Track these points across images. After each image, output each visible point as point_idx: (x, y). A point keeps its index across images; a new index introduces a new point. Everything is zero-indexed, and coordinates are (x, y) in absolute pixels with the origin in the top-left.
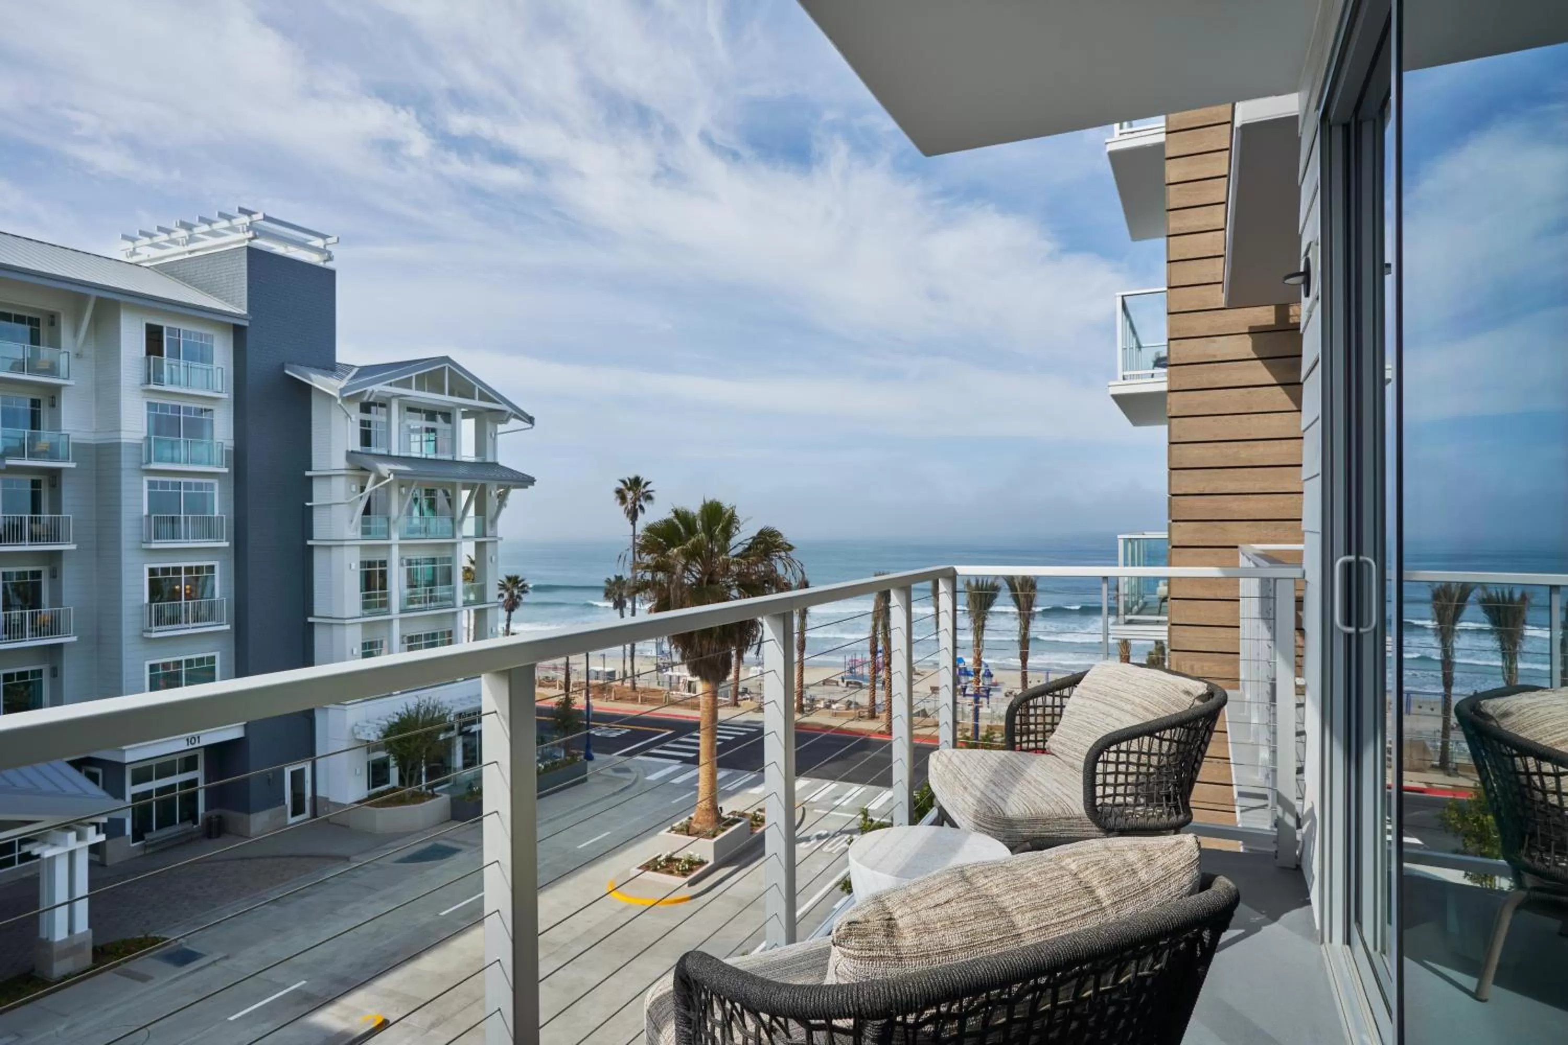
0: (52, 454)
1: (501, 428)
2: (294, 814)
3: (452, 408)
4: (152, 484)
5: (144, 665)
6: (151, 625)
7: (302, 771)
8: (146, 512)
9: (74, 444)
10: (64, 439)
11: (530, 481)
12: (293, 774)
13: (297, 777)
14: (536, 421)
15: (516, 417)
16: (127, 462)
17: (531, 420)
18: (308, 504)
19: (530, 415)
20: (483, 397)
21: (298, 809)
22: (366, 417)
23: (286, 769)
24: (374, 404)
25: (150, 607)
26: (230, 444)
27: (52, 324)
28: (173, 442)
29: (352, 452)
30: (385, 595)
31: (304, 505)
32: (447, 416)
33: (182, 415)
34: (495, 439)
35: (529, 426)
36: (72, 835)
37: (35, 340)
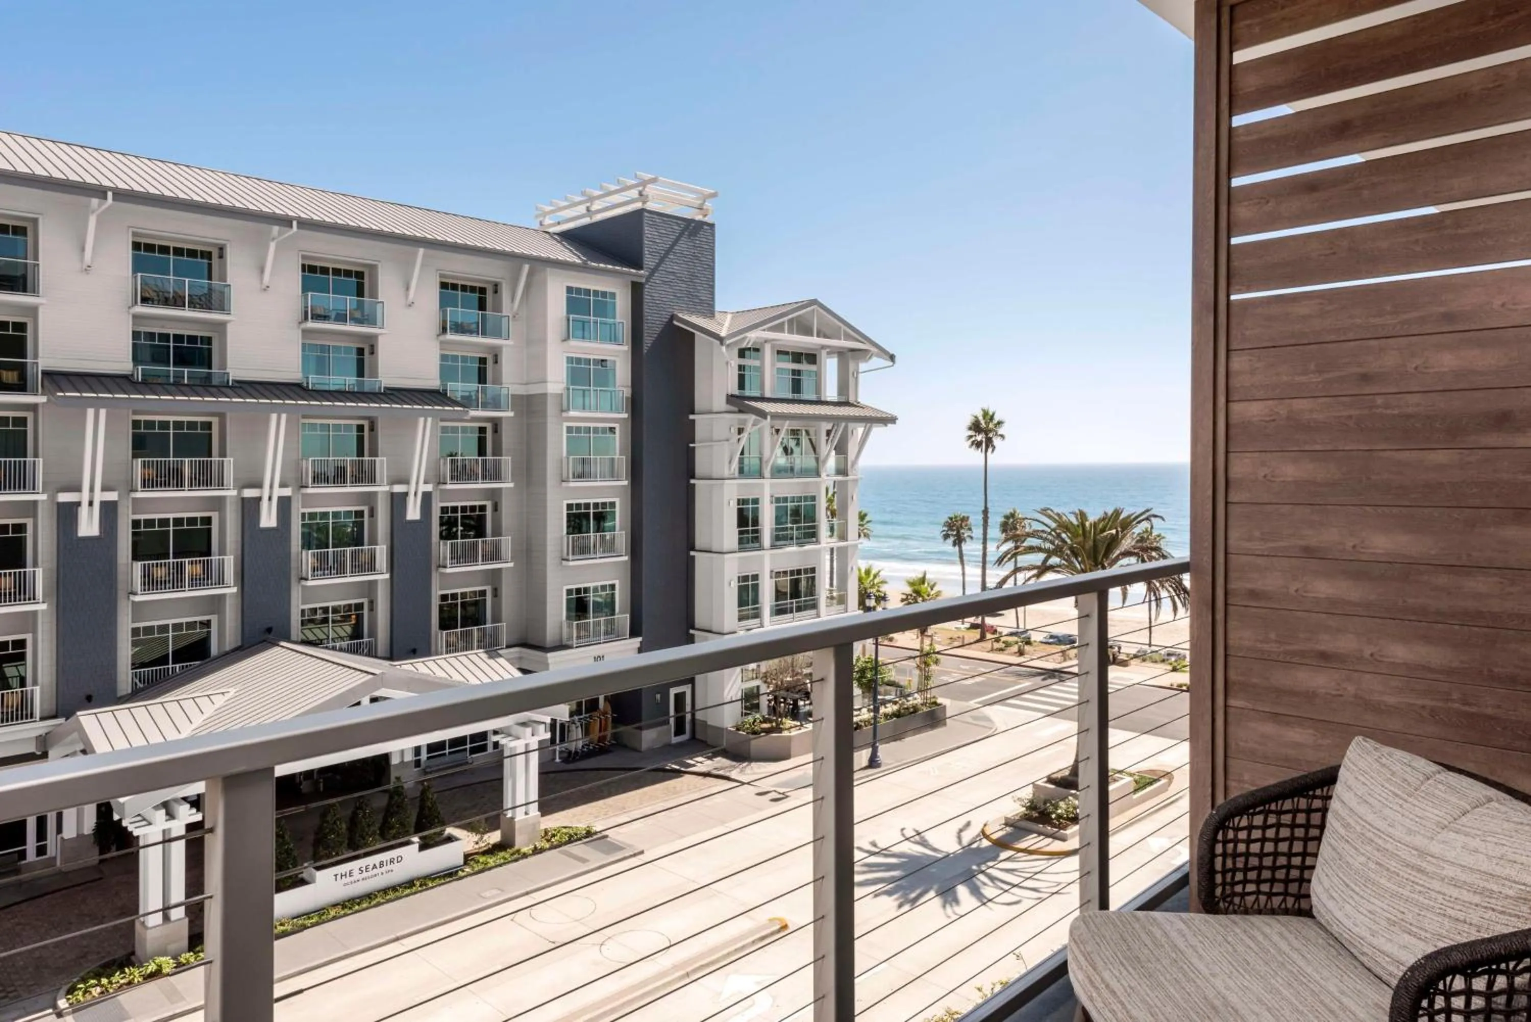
0: (496, 404)
1: (863, 366)
2: (676, 734)
3: (816, 350)
4: (569, 430)
5: (562, 590)
6: (568, 554)
7: (684, 693)
8: (565, 454)
9: (512, 395)
10: (504, 392)
11: (892, 420)
12: (676, 695)
13: (680, 698)
14: (897, 359)
15: (878, 356)
16: (551, 409)
17: (892, 358)
18: (691, 445)
19: (891, 352)
20: (848, 337)
21: (680, 730)
22: (743, 362)
23: (671, 690)
24: (749, 349)
25: (568, 538)
26: (628, 392)
27: (496, 292)
28: (584, 391)
29: (732, 396)
30: (757, 531)
31: (688, 447)
32: (812, 358)
33: (592, 367)
34: (857, 379)
35: (891, 363)
36: (529, 730)
37: (482, 306)
